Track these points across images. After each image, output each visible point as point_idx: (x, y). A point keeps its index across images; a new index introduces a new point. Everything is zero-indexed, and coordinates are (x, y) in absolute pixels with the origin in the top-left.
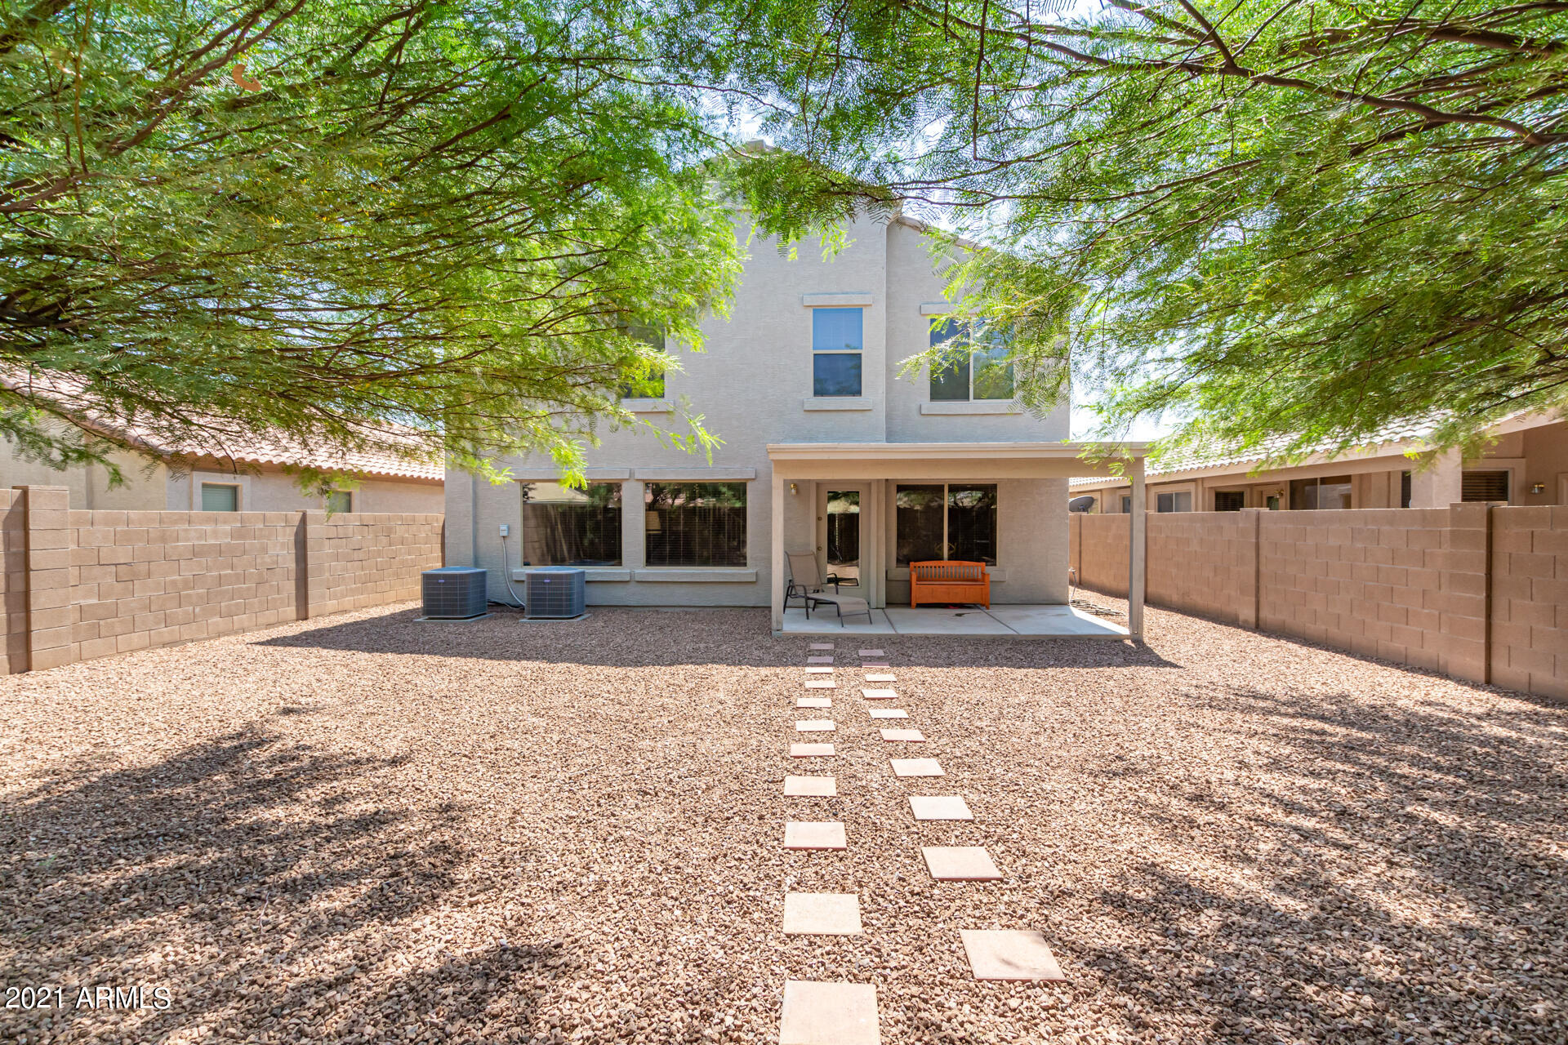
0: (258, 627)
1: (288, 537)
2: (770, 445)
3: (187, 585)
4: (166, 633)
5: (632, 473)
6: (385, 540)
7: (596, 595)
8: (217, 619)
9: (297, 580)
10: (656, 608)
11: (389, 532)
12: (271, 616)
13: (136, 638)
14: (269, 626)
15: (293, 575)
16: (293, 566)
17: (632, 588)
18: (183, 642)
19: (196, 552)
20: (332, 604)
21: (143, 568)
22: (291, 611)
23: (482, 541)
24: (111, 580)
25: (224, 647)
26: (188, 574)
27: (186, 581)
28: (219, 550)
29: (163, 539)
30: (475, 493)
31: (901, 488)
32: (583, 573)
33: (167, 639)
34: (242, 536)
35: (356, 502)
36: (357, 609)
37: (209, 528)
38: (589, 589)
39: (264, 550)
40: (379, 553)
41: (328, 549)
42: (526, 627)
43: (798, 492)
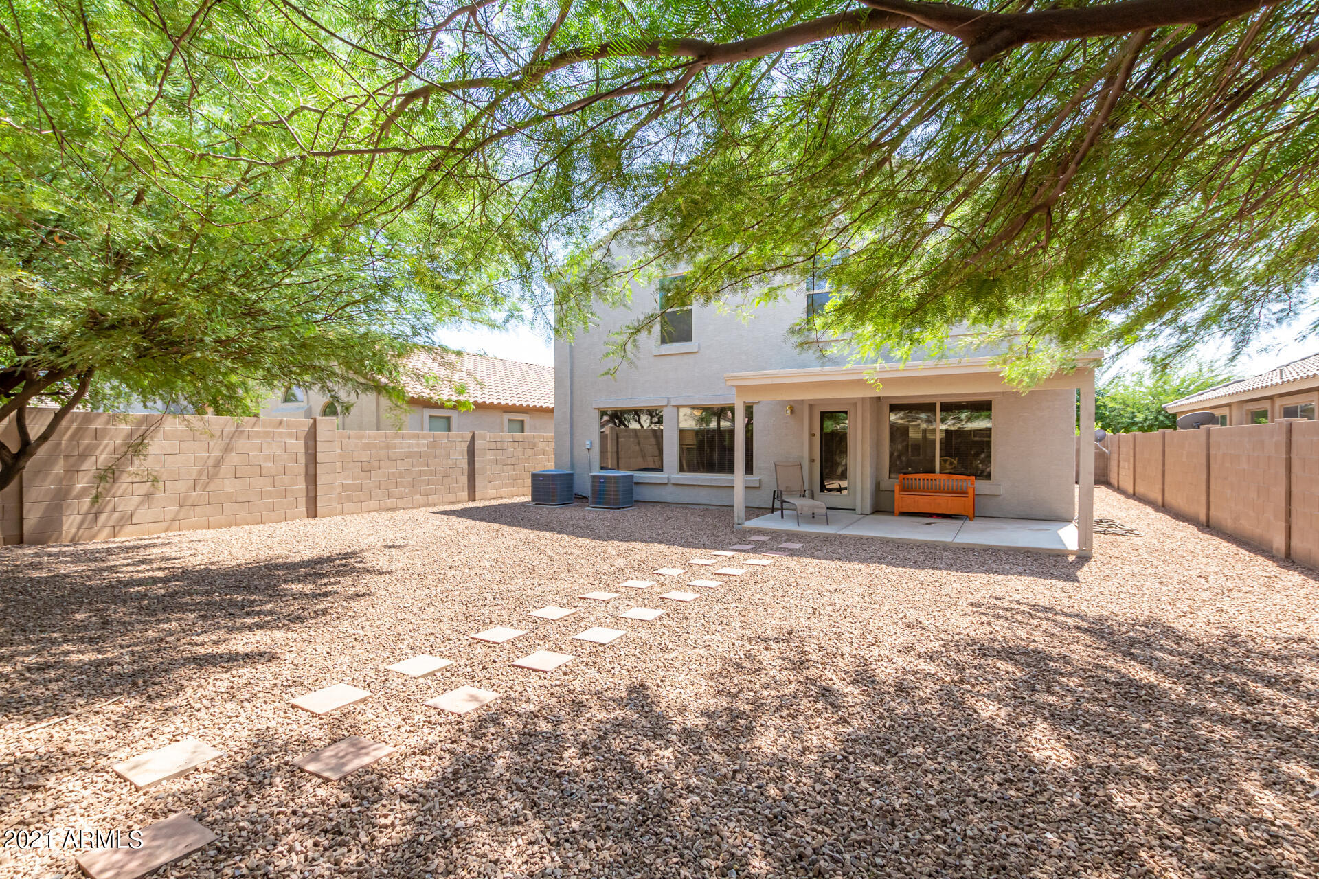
0: (443, 503)
1: (463, 448)
2: (728, 374)
3: (401, 475)
4: (389, 503)
5: (669, 402)
6: (530, 452)
7: (641, 493)
8: (418, 497)
9: (469, 476)
10: (684, 505)
11: (533, 447)
12: (452, 497)
13: (372, 504)
14: (451, 503)
15: (466, 472)
16: (466, 466)
17: (670, 489)
18: (398, 509)
19: (406, 456)
20: (492, 493)
21: (376, 464)
22: (465, 495)
23: (576, 453)
24: (359, 470)
25: (421, 513)
26: (401, 469)
27: (400, 473)
28: (420, 455)
29: (388, 447)
30: (571, 418)
31: (894, 408)
32: (632, 476)
33: (389, 506)
34: (434, 447)
35: (527, 427)
36: (509, 497)
37: (414, 441)
38: (636, 489)
39: (448, 456)
40: (526, 460)
41: (489, 456)
42: (590, 513)
43: (792, 412)
